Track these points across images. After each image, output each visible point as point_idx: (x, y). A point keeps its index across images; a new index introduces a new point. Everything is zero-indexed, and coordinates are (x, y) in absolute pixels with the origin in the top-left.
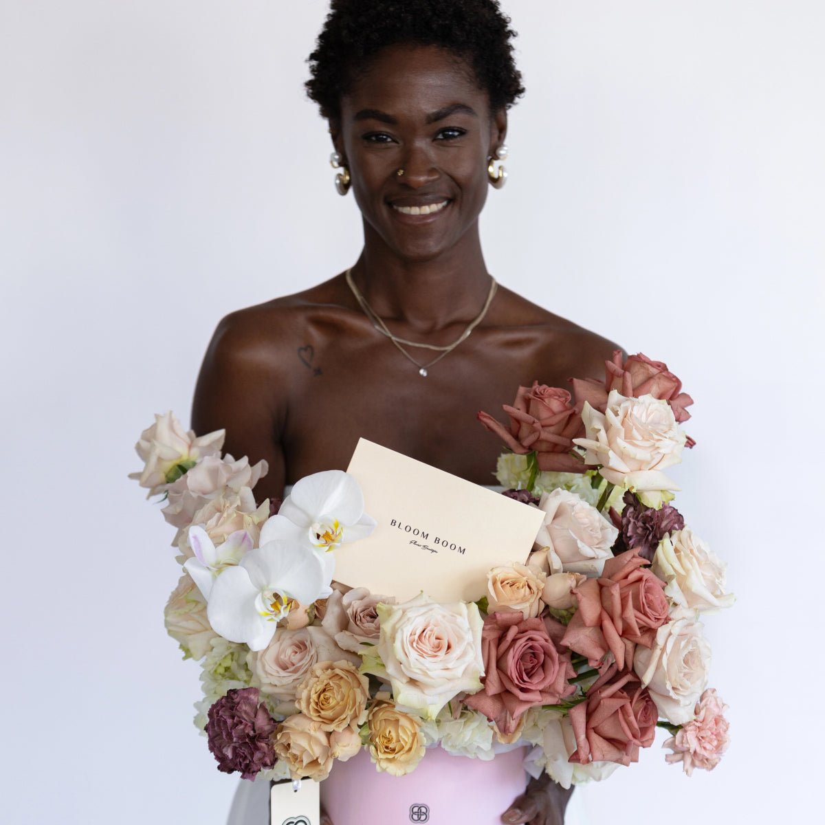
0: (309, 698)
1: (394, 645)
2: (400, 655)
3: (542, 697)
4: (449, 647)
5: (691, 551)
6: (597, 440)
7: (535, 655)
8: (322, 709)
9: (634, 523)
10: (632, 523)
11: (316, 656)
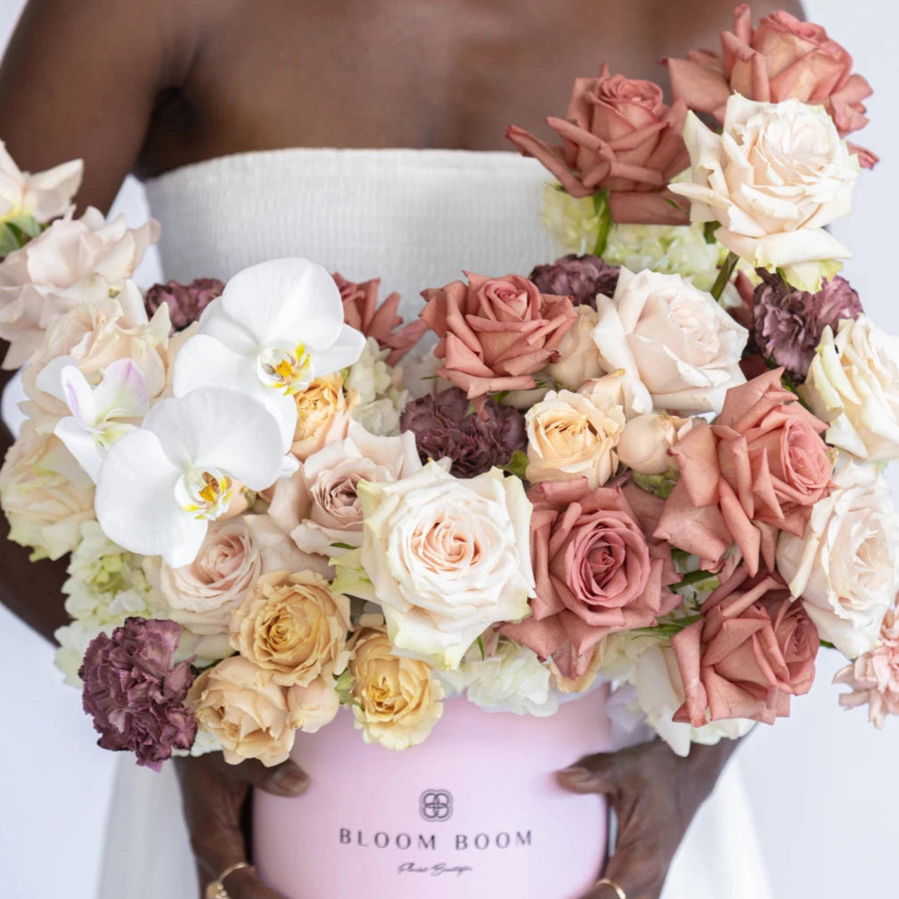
0: (252, 631)
1: (388, 553)
2: (397, 570)
3: (624, 617)
4: (477, 552)
5: (870, 361)
6: (709, 185)
7: (610, 551)
8: (275, 650)
9: (774, 312)
10: (770, 314)
11: (259, 563)
